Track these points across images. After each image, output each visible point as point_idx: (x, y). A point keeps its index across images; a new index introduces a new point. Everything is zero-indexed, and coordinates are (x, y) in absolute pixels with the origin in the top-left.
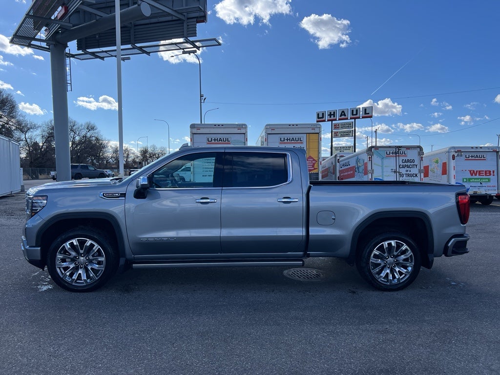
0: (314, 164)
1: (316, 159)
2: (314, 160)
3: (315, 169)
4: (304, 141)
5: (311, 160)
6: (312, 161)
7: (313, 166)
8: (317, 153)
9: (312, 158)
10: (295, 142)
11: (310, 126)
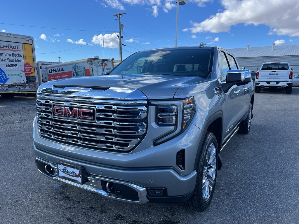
0: (31, 69)
1: (32, 65)
2: (31, 66)
3: (32, 73)
4: (21, 49)
5: (28, 65)
6: (29, 67)
7: (30, 70)
8: (32, 60)
9: (29, 64)
10: (13, 49)
11: (25, 38)
